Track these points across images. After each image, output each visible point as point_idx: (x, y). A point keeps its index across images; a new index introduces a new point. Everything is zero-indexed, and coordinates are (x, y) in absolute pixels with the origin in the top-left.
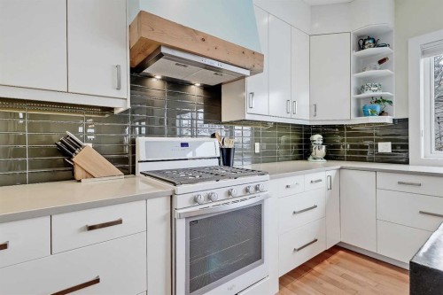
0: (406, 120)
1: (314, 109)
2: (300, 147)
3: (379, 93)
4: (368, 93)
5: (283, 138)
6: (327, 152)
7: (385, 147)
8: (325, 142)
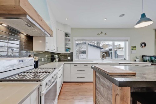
0: (73, 53)
1: (57, 48)
2: (51, 58)
3: (69, 47)
4: (67, 46)
5: (47, 56)
6: (59, 59)
7: (69, 58)
8: (58, 57)
